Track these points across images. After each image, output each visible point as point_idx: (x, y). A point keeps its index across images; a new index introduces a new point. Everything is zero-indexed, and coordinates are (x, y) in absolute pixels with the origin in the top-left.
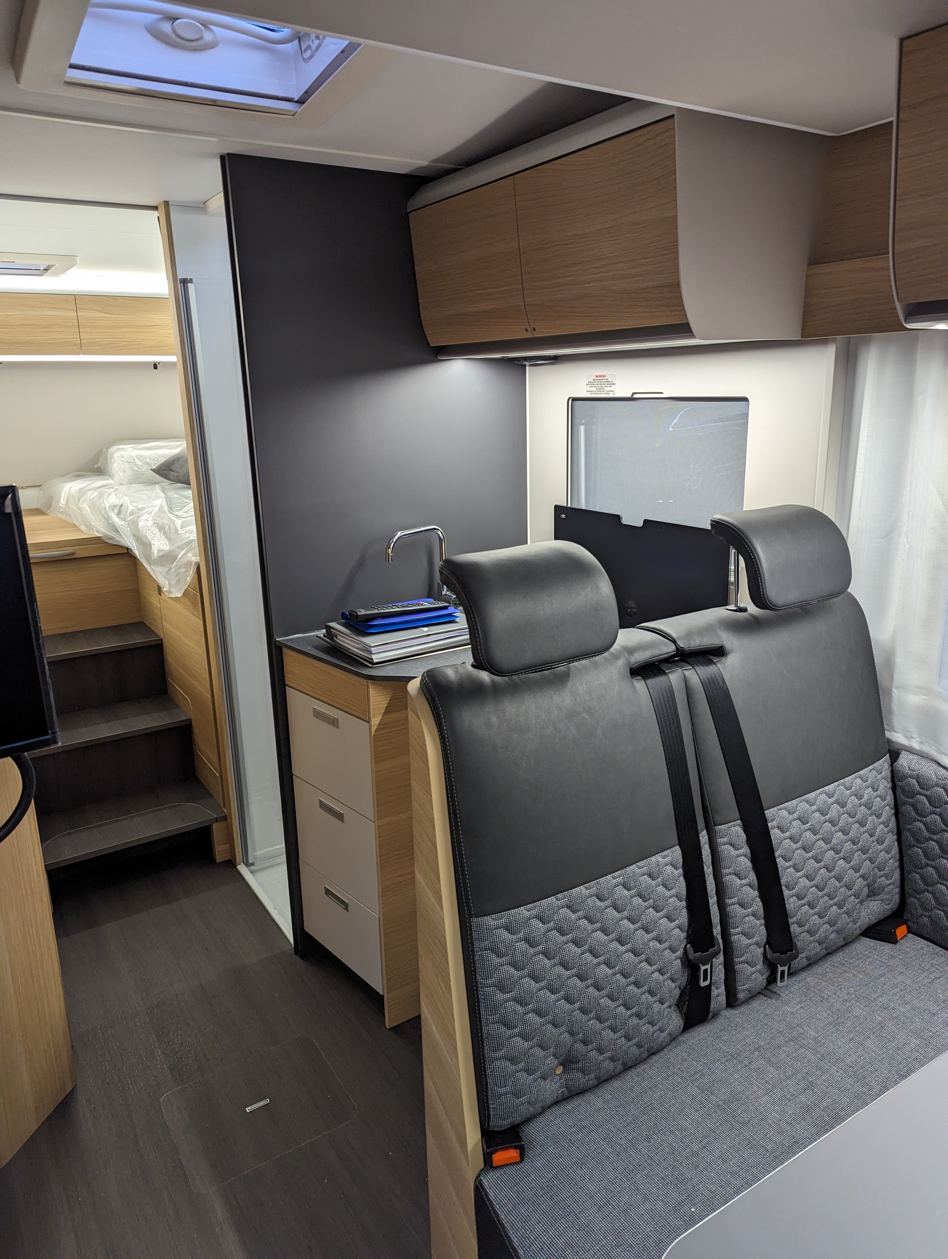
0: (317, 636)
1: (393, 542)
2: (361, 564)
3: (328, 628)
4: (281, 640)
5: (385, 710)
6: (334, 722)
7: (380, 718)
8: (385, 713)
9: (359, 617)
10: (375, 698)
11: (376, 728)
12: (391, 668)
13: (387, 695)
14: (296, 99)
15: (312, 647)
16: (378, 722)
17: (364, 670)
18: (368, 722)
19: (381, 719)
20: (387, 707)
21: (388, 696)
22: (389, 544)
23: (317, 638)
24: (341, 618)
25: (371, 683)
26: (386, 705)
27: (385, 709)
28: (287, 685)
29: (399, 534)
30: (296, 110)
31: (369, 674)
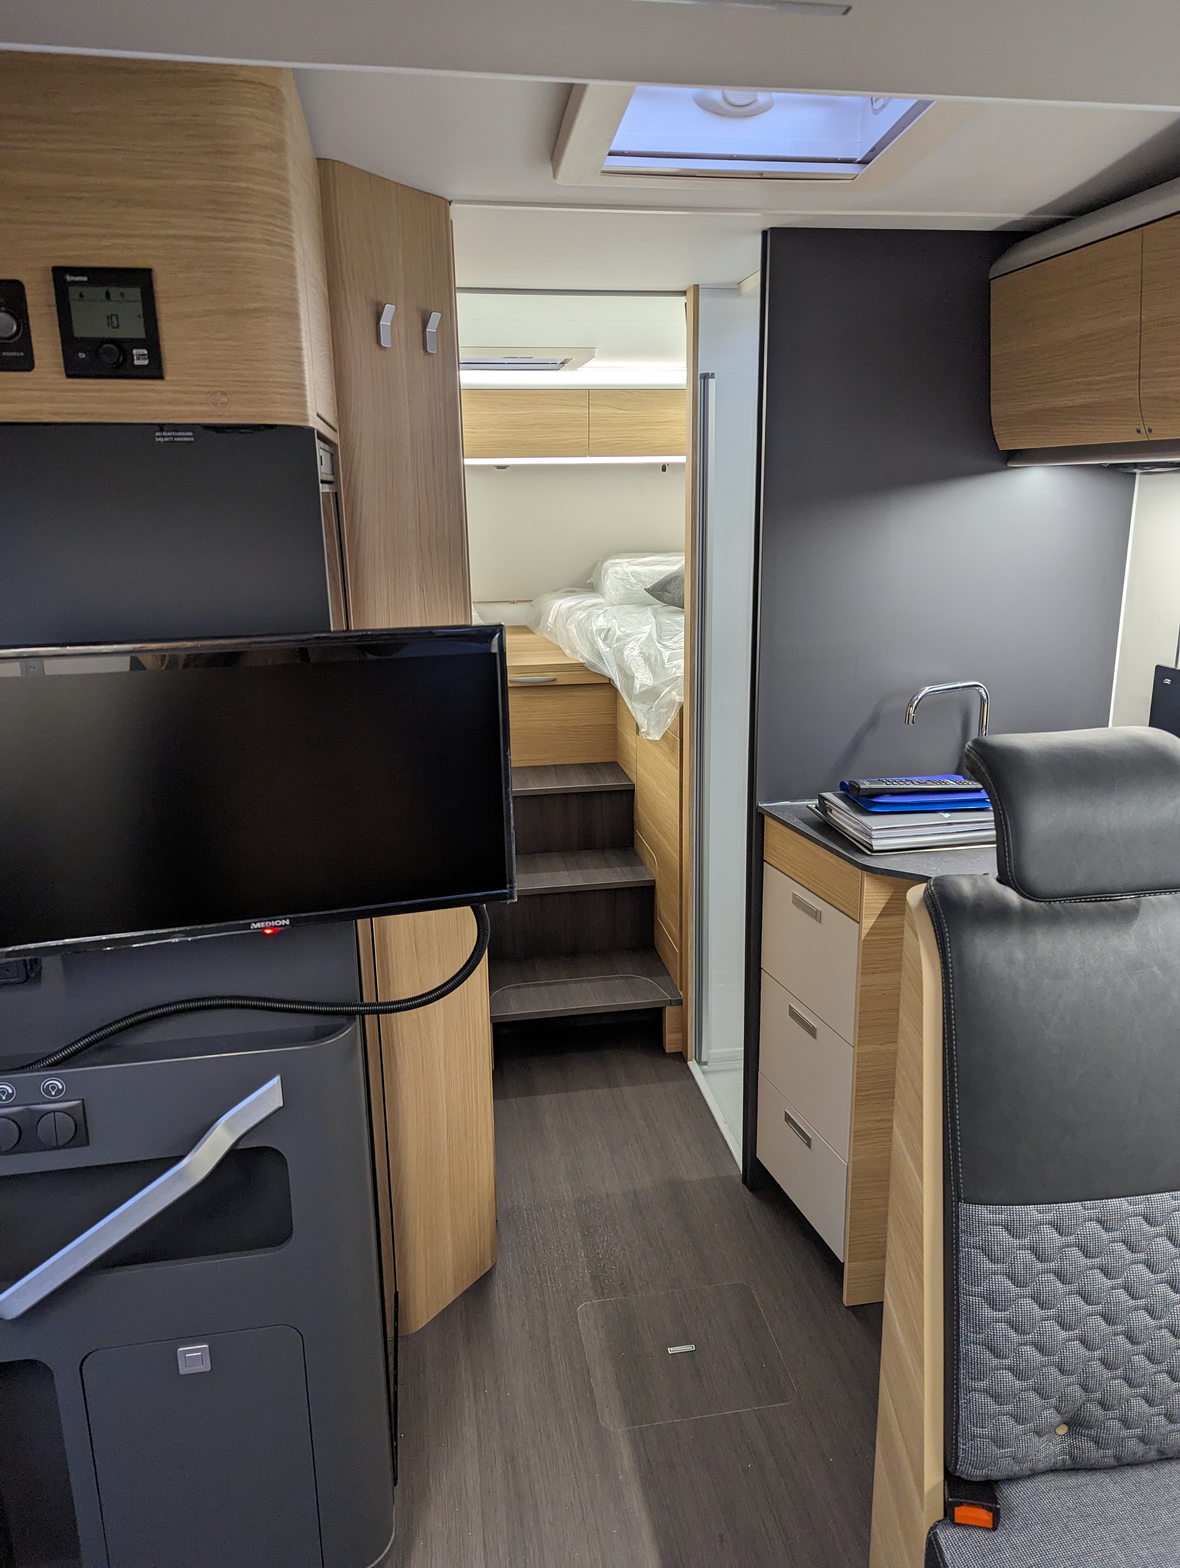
0: (807, 807)
1: (916, 699)
2: (873, 722)
3: (822, 799)
4: (764, 806)
5: (882, 911)
6: (816, 915)
7: (874, 921)
8: (880, 915)
9: (861, 791)
10: (871, 894)
11: (867, 931)
12: (895, 860)
13: (885, 893)
14: (859, 159)
15: (799, 819)
16: (871, 924)
17: (859, 858)
18: (859, 923)
19: (875, 922)
20: (884, 908)
21: (887, 894)
22: (912, 702)
23: (807, 809)
24: (839, 789)
25: (867, 875)
26: (883, 905)
27: (881, 910)
28: (765, 861)
29: (927, 689)
30: (857, 173)
31: (866, 863)
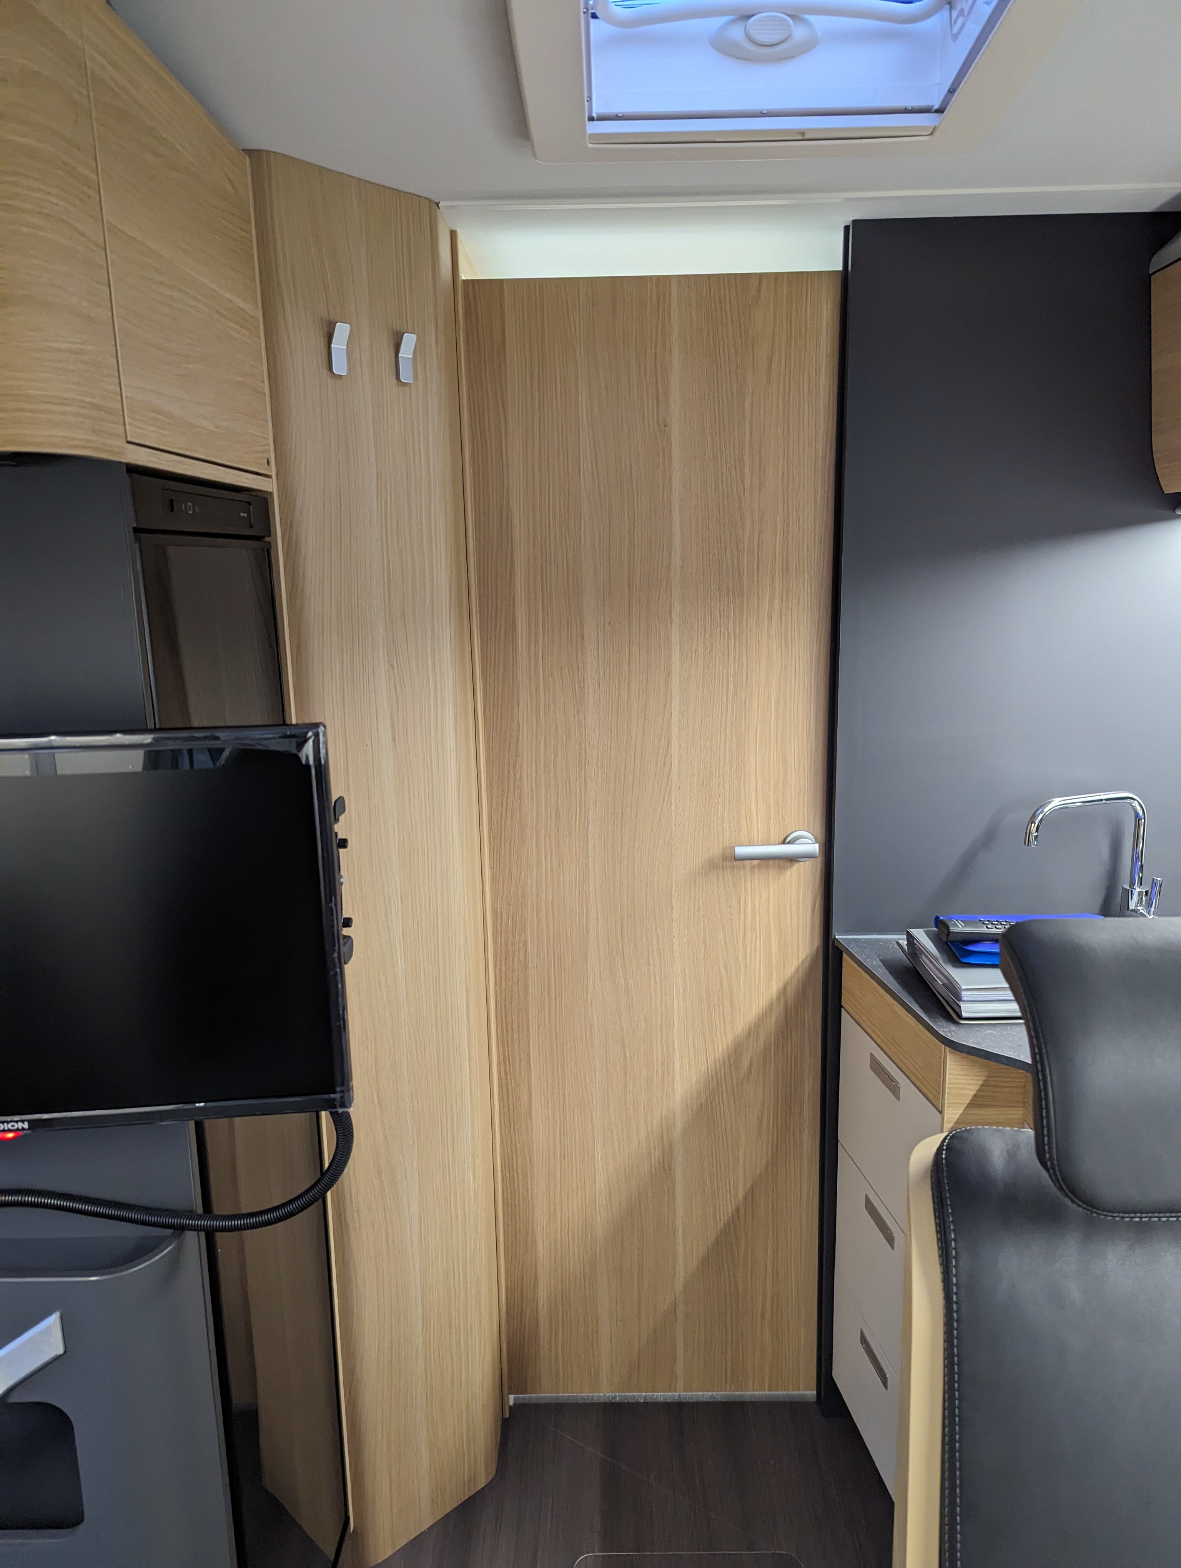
0: (897, 943)
1: (1041, 813)
2: (989, 838)
3: (911, 938)
4: (841, 939)
5: (971, 1100)
6: (894, 1088)
7: (961, 1112)
8: (971, 1105)
9: (951, 935)
10: (956, 1077)
11: (951, 1125)
12: (990, 1034)
13: (978, 1076)
14: (936, 107)
15: (881, 961)
16: (957, 1116)
17: (942, 1027)
18: (940, 1112)
19: (962, 1114)
20: (975, 1096)
21: (979, 1078)
22: (1034, 816)
23: (896, 946)
24: (934, 926)
25: (950, 1051)
26: (973, 1093)
27: (970, 1098)
28: (843, 1007)
29: (1056, 802)
30: (934, 125)
31: (949, 1036)
